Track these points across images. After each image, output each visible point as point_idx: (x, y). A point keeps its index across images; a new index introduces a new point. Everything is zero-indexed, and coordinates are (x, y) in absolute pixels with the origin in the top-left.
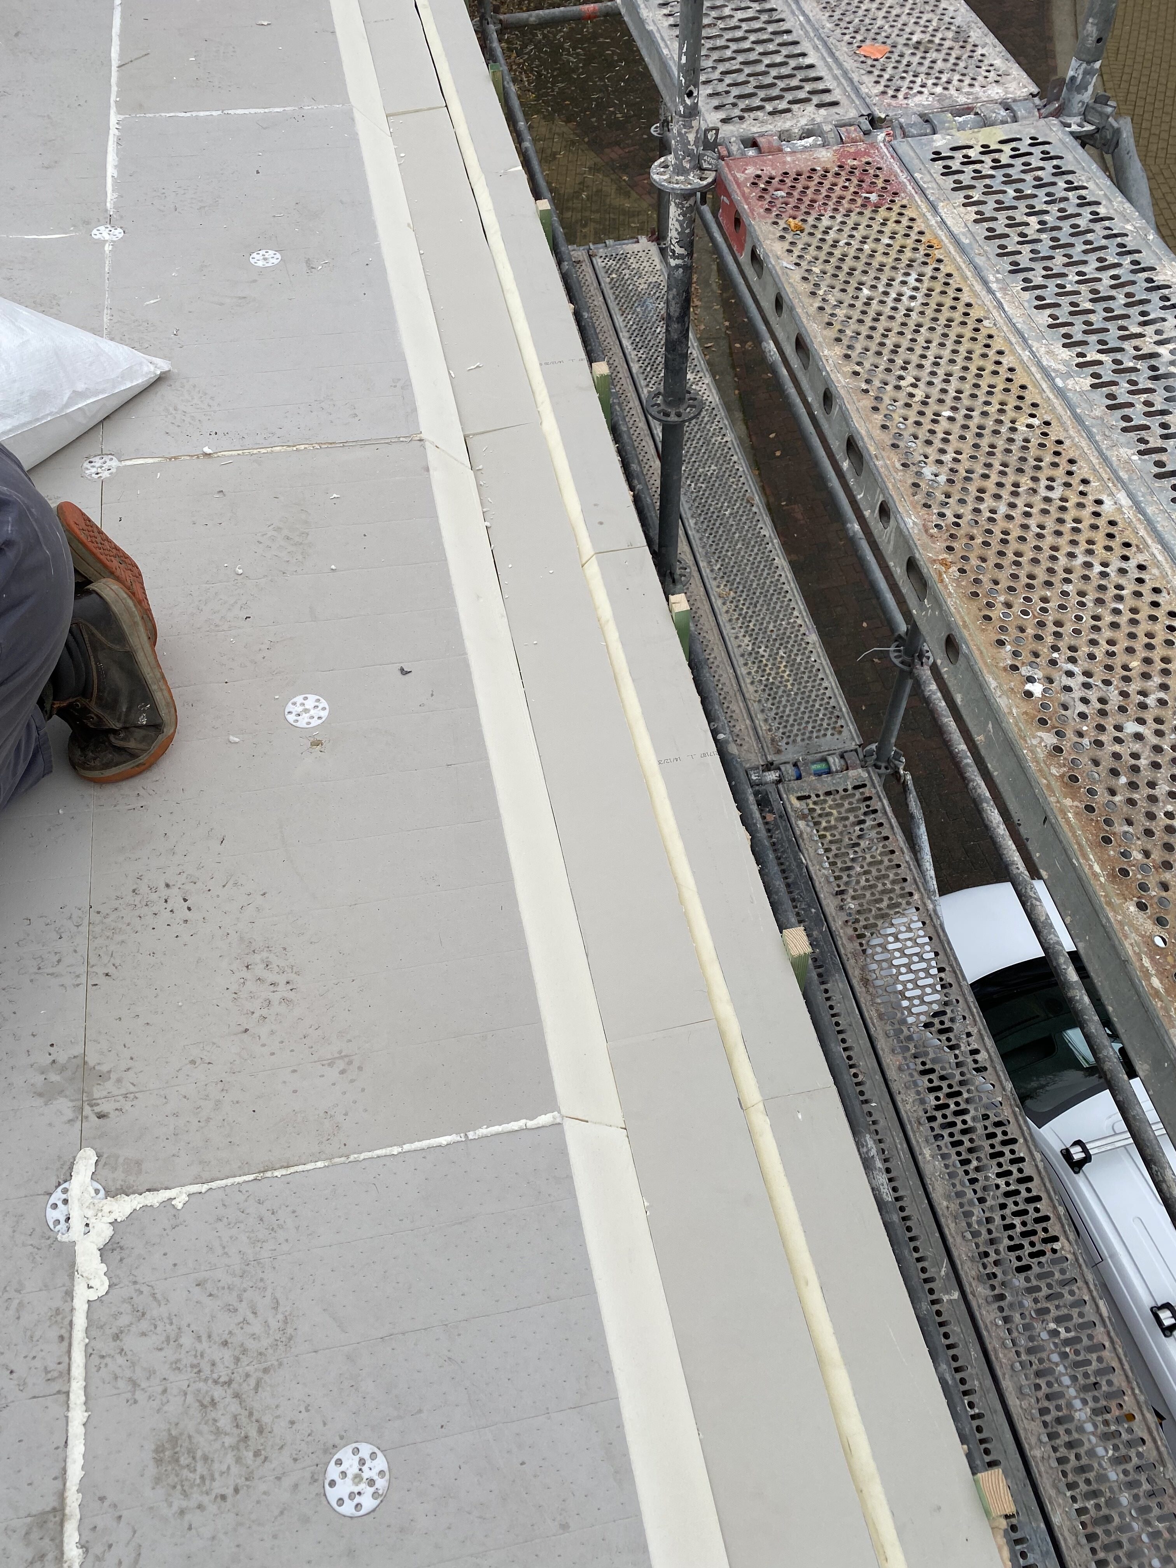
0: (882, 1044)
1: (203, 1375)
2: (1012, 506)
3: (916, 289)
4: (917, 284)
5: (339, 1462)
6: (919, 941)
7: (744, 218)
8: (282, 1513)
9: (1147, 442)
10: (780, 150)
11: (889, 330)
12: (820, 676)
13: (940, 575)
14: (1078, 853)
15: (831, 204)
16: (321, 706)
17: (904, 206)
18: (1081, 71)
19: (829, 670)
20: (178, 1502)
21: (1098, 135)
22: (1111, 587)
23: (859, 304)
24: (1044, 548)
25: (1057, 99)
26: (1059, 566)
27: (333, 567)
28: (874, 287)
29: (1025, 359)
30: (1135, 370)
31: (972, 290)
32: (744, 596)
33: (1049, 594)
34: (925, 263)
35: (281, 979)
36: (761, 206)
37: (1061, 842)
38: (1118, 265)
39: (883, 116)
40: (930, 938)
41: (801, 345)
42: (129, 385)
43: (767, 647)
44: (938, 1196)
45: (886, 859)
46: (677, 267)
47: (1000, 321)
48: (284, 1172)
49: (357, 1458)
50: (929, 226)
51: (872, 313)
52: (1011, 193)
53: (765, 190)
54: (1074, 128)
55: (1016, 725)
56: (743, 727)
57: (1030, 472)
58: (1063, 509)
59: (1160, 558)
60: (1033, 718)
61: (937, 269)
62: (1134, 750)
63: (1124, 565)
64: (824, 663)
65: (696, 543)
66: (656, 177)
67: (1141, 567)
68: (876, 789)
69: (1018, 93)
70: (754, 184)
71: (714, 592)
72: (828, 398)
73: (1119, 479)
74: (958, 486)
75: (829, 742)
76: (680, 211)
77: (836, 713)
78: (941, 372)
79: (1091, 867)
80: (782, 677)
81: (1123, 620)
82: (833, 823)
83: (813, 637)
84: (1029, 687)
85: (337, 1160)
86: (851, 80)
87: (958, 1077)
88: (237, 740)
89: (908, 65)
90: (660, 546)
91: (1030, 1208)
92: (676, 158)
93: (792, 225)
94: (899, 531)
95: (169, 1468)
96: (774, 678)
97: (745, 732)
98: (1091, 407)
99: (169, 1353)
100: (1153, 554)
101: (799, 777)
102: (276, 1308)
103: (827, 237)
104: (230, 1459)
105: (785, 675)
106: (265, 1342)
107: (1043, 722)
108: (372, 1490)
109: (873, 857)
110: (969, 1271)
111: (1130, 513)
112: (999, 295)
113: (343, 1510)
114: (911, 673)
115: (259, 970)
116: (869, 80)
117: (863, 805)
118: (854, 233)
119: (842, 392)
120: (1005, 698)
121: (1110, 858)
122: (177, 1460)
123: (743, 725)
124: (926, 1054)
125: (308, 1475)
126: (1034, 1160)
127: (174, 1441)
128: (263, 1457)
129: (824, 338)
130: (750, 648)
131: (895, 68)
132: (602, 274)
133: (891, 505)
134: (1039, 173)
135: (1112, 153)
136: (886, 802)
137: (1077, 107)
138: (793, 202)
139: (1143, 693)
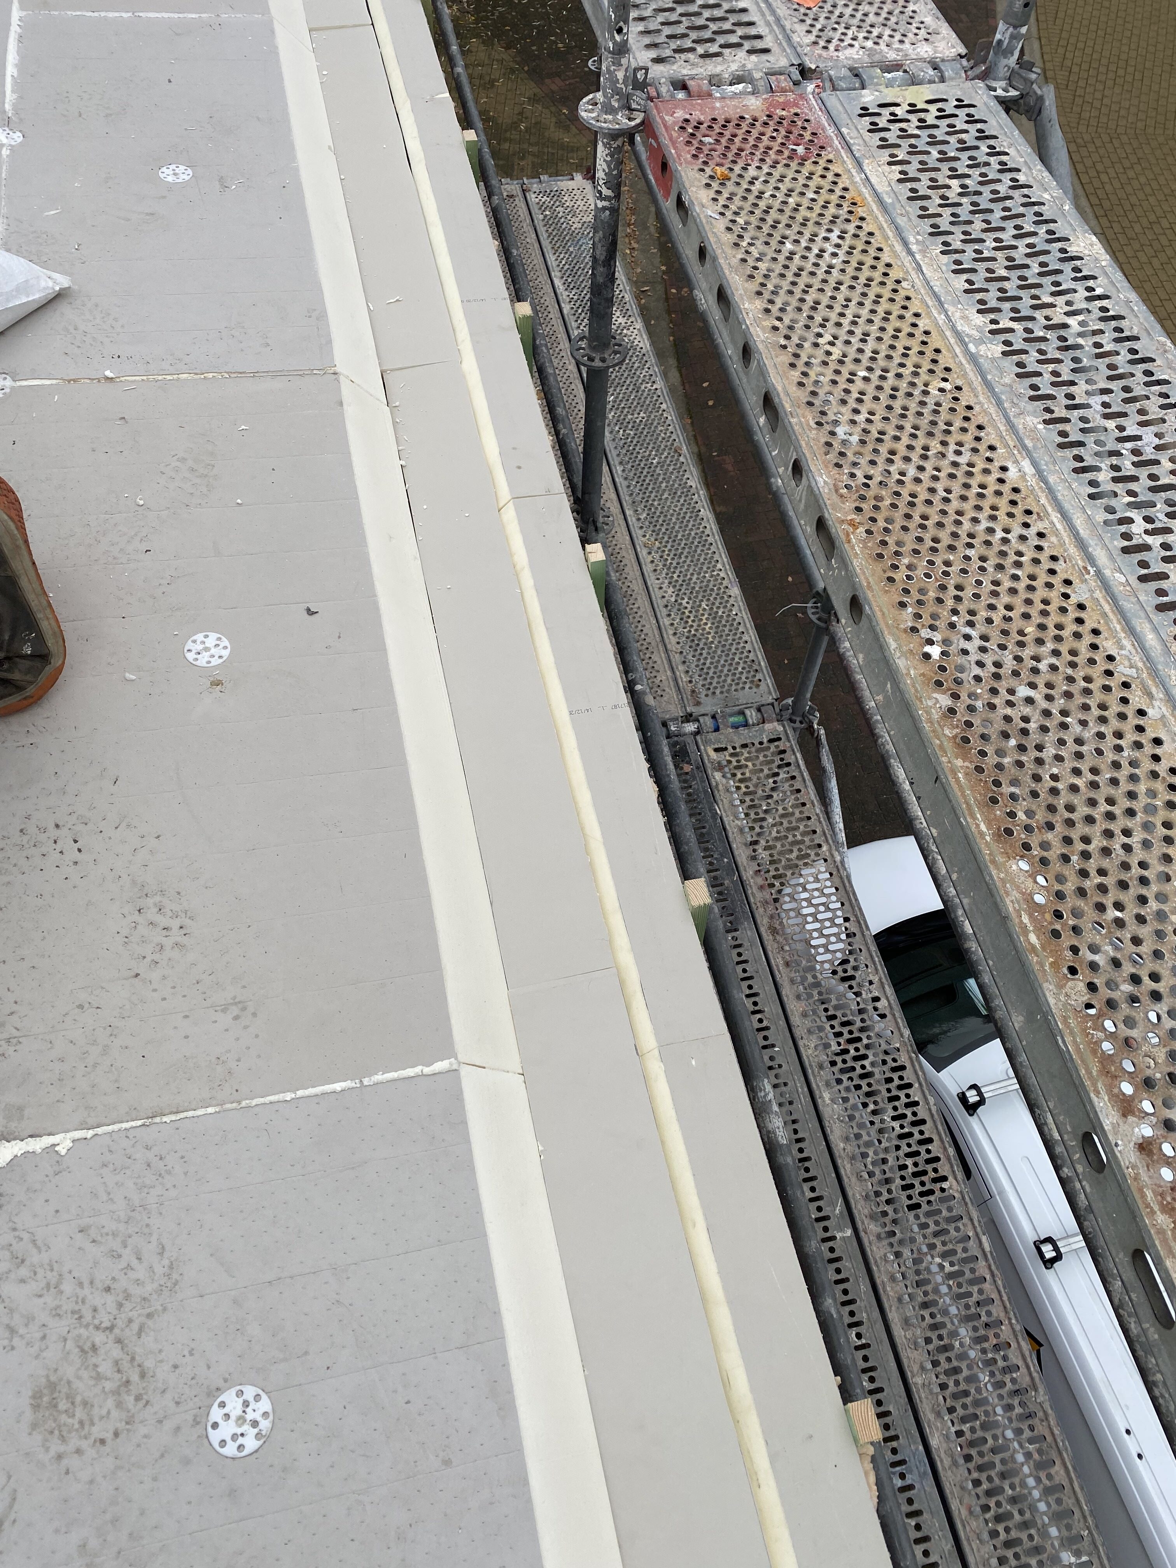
0: (787, 991)
1: (84, 1321)
2: (921, 469)
3: (838, 246)
4: (840, 241)
5: (222, 1405)
6: (826, 891)
7: (671, 163)
8: (162, 1456)
9: (1052, 412)
10: (710, 95)
11: (810, 286)
12: (741, 630)
13: (848, 535)
14: (966, 812)
15: (758, 155)
16: (222, 645)
17: (830, 161)
18: (1007, 35)
19: (749, 624)
20: (56, 1447)
21: (1022, 101)
22: (1011, 553)
23: (781, 258)
24: (950, 512)
25: (984, 62)
26: (963, 531)
27: (239, 501)
28: (797, 241)
29: (941, 322)
30: (1044, 339)
31: (894, 252)
32: (669, 547)
33: (951, 558)
34: (848, 221)
35: (175, 924)
36: (689, 152)
37: (950, 801)
38: (1035, 234)
39: (813, 67)
40: (837, 889)
41: (722, 296)
42: (24, 300)
43: (690, 598)
44: (836, 1137)
45: (797, 812)
46: (604, 209)
47: (918, 283)
48: (173, 1117)
49: (240, 1401)
50: (853, 183)
51: (794, 268)
52: (935, 154)
53: (692, 135)
54: (1000, 92)
55: (914, 686)
56: (664, 678)
57: (939, 436)
58: (970, 474)
59: (1059, 526)
60: (930, 680)
61: (859, 227)
62: (1025, 713)
63: (1024, 532)
64: (745, 617)
65: (623, 491)
66: (583, 114)
67: (1041, 535)
68: (791, 743)
69: (947, 53)
70: (682, 128)
71: (639, 541)
72: (747, 352)
73: (1025, 447)
74: (870, 447)
75: (747, 695)
76: (607, 151)
77: (755, 667)
78: (858, 331)
79: (978, 826)
80: (704, 629)
81: (1021, 586)
82: (748, 775)
83: (735, 591)
84: (928, 649)
85: (228, 1106)
86: (783, 28)
87: (859, 1024)
88: (133, 677)
89: (839, 17)
90: (583, 493)
91: (922, 1149)
92: (605, 96)
93: (719, 173)
94: (810, 489)
95: (47, 1414)
96: (696, 630)
97: (665, 683)
98: (1002, 373)
99: (49, 1299)
100: (1052, 523)
101: (717, 729)
102: (161, 1254)
103: (753, 188)
104: (110, 1403)
105: (707, 627)
106: (149, 1287)
107: (939, 684)
108: (256, 1431)
109: (784, 809)
110: (861, 1209)
111: (1032, 481)
112: (918, 257)
113: (225, 1451)
114: (827, 629)
115: (151, 914)
116: (801, 29)
117: (777, 759)
118: (780, 185)
119: (761, 347)
120: (903, 659)
121: (996, 818)
122: (55, 1406)
123: (664, 676)
124: (830, 1000)
125: (189, 1417)
126: (928, 1104)
127: (52, 1386)
128: (144, 1402)
129: (745, 290)
130: (673, 599)
131: (827, 18)
132: (535, 210)
133: (803, 463)
134: (963, 136)
135: (1035, 120)
136: (799, 755)
137: (1002, 71)
138: (720, 149)
139: (1036, 658)
